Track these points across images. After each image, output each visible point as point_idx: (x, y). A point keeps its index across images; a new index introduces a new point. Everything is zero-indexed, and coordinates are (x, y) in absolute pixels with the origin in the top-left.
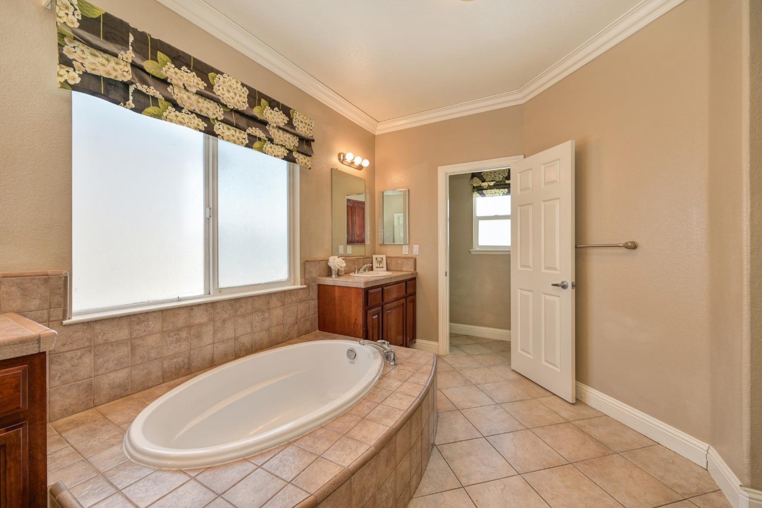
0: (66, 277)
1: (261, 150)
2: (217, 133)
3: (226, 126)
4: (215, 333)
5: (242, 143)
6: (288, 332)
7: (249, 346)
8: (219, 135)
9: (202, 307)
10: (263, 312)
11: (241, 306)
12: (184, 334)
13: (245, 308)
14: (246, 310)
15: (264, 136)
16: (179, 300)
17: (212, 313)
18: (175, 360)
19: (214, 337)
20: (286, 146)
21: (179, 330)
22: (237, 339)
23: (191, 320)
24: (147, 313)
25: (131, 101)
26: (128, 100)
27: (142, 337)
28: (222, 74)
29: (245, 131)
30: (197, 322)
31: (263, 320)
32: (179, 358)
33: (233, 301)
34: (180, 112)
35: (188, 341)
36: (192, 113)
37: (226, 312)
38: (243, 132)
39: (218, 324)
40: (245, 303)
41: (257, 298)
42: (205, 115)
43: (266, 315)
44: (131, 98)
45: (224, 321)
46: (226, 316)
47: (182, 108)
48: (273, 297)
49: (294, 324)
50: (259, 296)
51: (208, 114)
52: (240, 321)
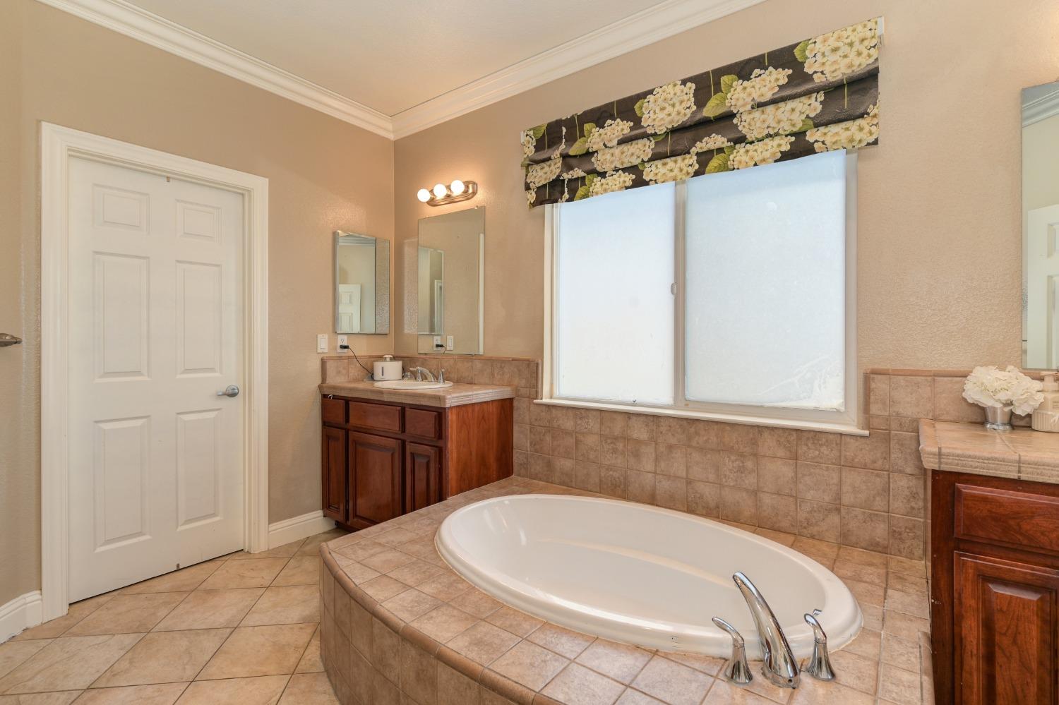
0: (537, 364)
1: (724, 168)
2: (647, 179)
3: (659, 163)
4: (657, 460)
5: (688, 173)
6: (807, 520)
7: (712, 505)
8: (651, 180)
9: (642, 419)
10: (741, 456)
11: (697, 433)
12: (620, 446)
13: (705, 438)
14: (707, 441)
15: (723, 143)
16: (634, 404)
17: (653, 430)
18: (611, 473)
19: (656, 466)
20: (781, 132)
21: (616, 438)
22: (690, 483)
23: (629, 431)
24: (587, 409)
25: (566, 193)
26: (564, 193)
27: (583, 433)
28: (651, 92)
29: (689, 153)
30: (635, 436)
31: (741, 470)
32: (615, 473)
33: (685, 423)
34: (605, 177)
35: (624, 457)
36: (617, 171)
37: (673, 435)
38: (688, 156)
39: (662, 449)
40: (705, 430)
41: (728, 428)
42: (629, 165)
43: (749, 464)
44: (566, 190)
45: (670, 448)
46: (673, 441)
47: (606, 173)
48: (766, 434)
49: (830, 511)
50: (733, 425)
51: (631, 162)
52: (696, 456)
